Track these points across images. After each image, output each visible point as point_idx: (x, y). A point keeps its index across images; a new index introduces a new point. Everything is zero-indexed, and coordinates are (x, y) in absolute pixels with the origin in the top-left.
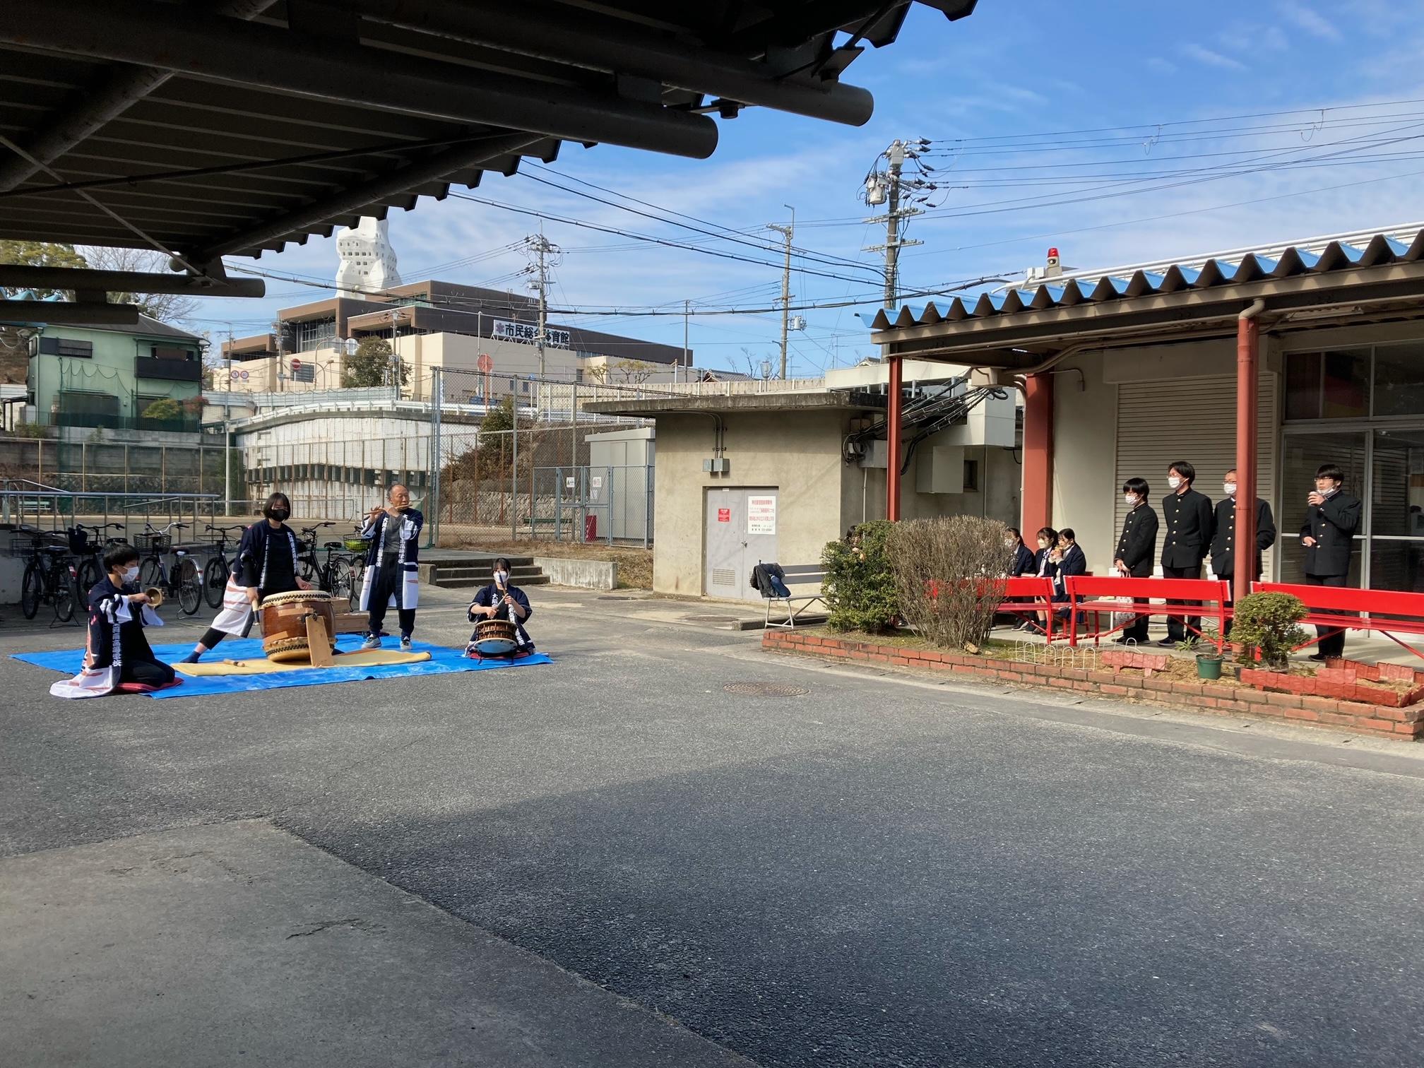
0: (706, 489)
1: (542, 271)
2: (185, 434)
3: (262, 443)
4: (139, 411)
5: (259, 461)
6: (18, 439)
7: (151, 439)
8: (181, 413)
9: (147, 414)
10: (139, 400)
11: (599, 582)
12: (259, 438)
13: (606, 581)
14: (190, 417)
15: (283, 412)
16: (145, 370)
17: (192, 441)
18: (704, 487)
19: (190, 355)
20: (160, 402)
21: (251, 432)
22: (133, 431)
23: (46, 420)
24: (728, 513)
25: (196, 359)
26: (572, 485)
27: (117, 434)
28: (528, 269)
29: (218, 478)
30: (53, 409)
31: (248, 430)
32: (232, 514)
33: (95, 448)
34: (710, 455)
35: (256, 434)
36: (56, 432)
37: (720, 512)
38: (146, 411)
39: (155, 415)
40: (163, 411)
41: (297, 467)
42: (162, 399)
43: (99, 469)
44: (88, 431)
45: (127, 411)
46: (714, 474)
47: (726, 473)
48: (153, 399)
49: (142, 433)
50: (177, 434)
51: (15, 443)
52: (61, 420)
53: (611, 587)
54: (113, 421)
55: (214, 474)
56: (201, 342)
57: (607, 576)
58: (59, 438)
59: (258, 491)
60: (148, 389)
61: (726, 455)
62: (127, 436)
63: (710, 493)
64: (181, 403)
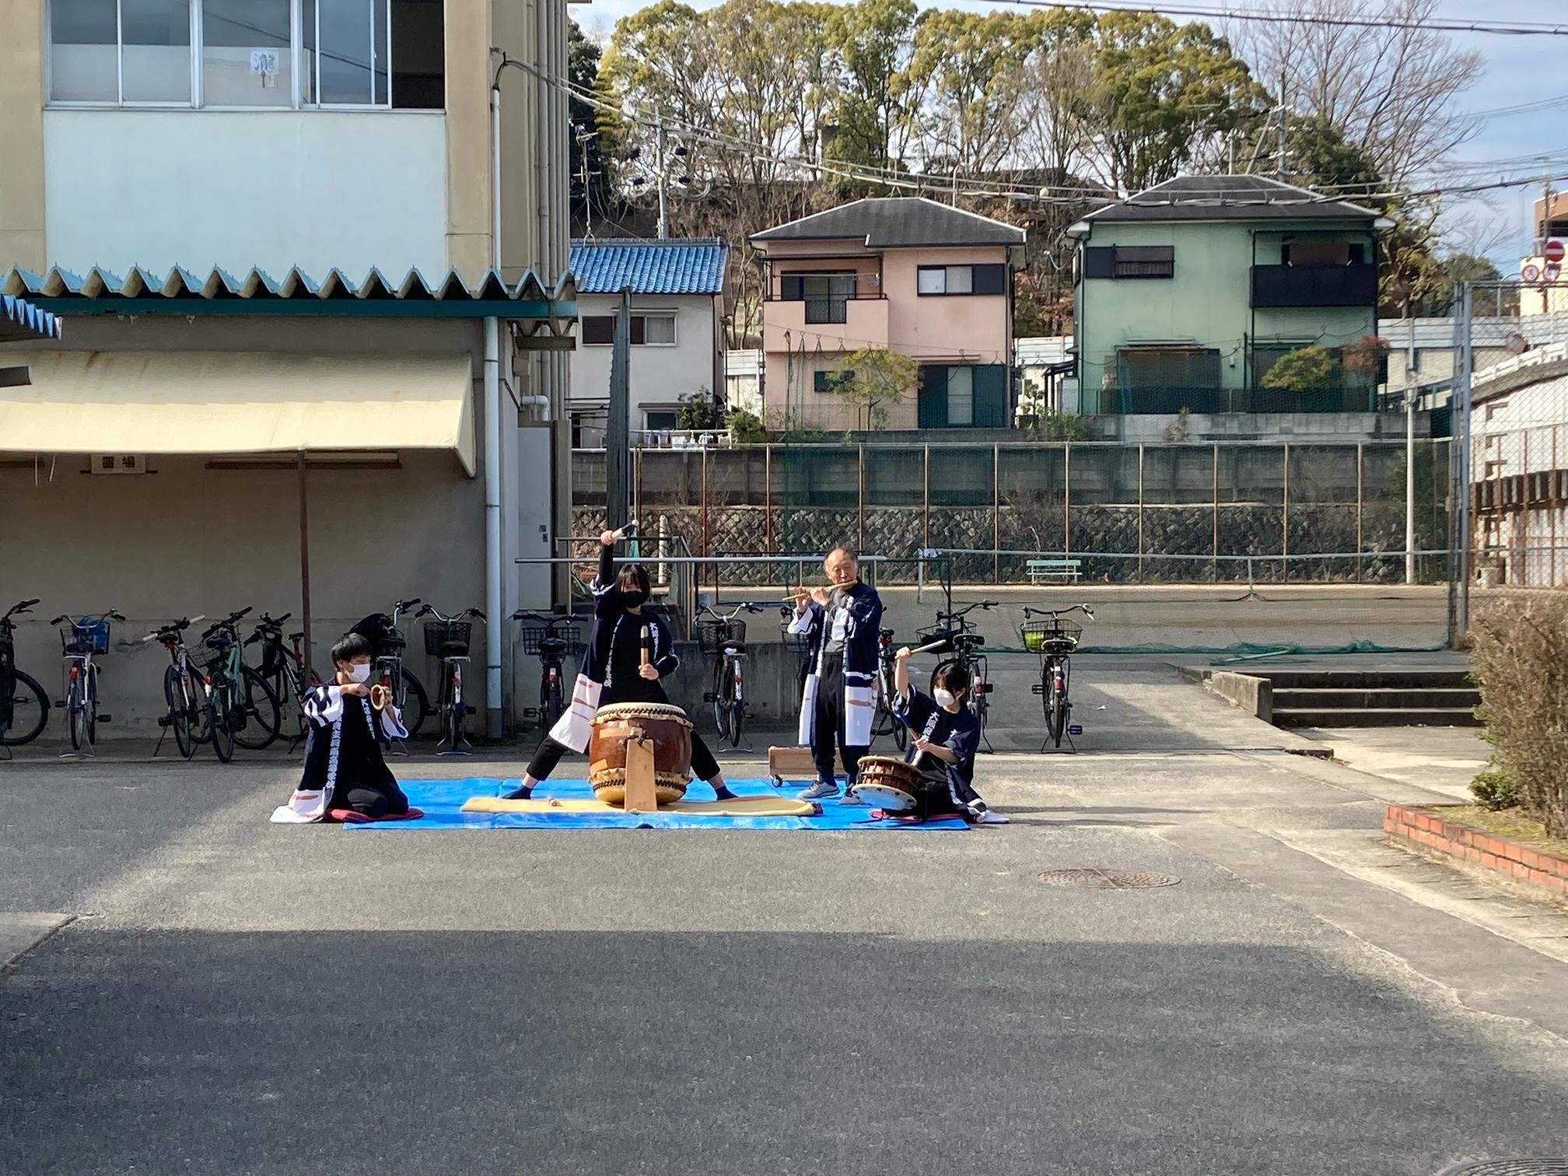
2: (1344, 415)
3: (1493, 427)
4: (1256, 378)
5: (1489, 465)
7: (1279, 430)
8: (1336, 373)
9: (1271, 380)
10: (1257, 352)
12: (1489, 417)
14: (1353, 381)
16: (1267, 291)
17: (1356, 429)
19: (1356, 252)
20: (1294, 354)
21: (1475, 405)
22: (1244, 416)
23: (1093, 404)
25: (1368, 257)
27: (1215, 424)
30: (1104, 382)
31: (1470, 400)
32: (1418, 580)
33: (1173, 455)
36: (1110, 428)
38: (1269, 376)
39: (1283, 382)
40: (1300, 372)
42: (1299, 347)
43: (1180, 495)
44: (1162, 422)
45: (1234, 377)
49: (1261, 419)
50: (1328, 417)
52: (1117, 403)
54: (1210, 401)
62: (1232, 426)
64: (1336, 353)
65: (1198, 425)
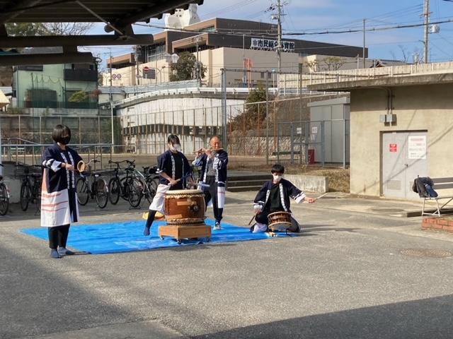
0: (382, 133)
1: (280, 9)
2: (90, 110)
3: (129, 113)
4: (66, 99)
5: (129, 123)
6: (9, 115)
7: (73, 113)
8: (88, 98)
9: (70, 100)
10: (67, 92)
11: (318, 188)
12: (128, 111)
13: (322, 188)
14: (92, 101)
15: (140, 96)
16: (69, 76)
17: (93, 113)
18: (381, 132)
19: (91, 67)
20: (77, 93)
21: (124, 108)
22: (64, 109)
23: (21, 105)
24: (396, 146)
25: (94, 69)
26: (300, 132)
27: (56, 111)
28: (271, 8)
29: (108, 133)
30: (25, 99)
31: (122, 106)
32: (116, 152)
33: (46, 119)
34: (384, 112)
35: (126, 108)
36: (27, 111)
37: (391, 146)
38: (70, 98)
39: (74, 100)
40: (79, 98)
41: (148, 126)
42: (78, 91)
43: (48, 130)
44: (42, 110)
45: (60, 99)
46: (387, 124)
47: (394, 123)
48: (74, 91)
49: (68, 110)
50: (86, 110)
51: (8, 117)
52: (29, 104)
53: (325, 191)
54: (54, 105)
55: (105, 131)
56: (97, 60)
57: (322, 184)
58: (29, 114)
59: (129, 139)
60: (70, 86)
61: (395, 112)
62: (60, 112)
63: (384, 135)
64: (87, 93)
65: (52, 111)
